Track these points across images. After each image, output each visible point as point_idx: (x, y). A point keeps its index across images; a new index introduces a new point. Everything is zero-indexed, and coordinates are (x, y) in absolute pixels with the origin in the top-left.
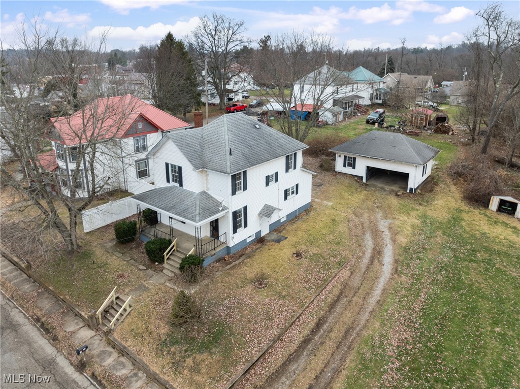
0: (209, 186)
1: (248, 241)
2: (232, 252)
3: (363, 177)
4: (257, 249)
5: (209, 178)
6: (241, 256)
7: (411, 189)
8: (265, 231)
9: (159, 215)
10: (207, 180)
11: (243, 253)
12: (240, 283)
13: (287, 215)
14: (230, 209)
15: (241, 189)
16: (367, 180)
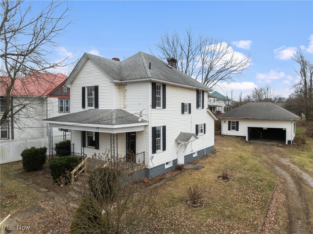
0: (126, 103)
1: (167, 167)
2: (152, 175)
3: (245, 137)
4: (177, 175)
5: (127, 94)
6: (161, 180)
7: (289, 142)
8: (181, 161)
9: (72, 146)
10: (124, 96)
11: (163, 177)
12: (168, 202)
13: (198, 152)
14: (150, 122)
15: (160, 106)
16: (249, 140)
